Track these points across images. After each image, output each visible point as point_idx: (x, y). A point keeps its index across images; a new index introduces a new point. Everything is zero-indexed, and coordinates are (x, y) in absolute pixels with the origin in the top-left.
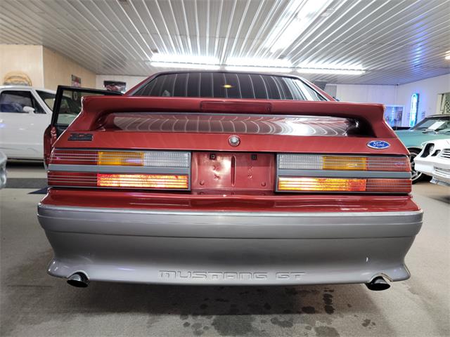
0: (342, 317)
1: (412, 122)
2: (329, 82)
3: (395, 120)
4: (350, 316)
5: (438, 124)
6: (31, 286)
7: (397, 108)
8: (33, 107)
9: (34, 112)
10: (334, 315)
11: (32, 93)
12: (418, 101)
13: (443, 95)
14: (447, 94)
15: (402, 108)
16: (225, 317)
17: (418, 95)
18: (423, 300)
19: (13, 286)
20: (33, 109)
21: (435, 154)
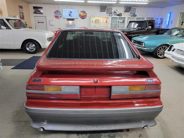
0: (132, 133)
1: (167, 25)
2: (133, 7)
3: (160, 24)
4: (135, 133)
5: (177, 32)
6: (22, 121)
7: (161, 18)
8: (5, 27)
9: (6, 29)
10: (129, 132)
11: (4, 20)
12: (170, 16)
13: (181, 13)
14: (183, 13)
15: (163, 18)
16: (92, 134)
17: (171, 13)
18: (160, 124)
19: (16, 122)
20: (6, 28)
21: (173, 51)
